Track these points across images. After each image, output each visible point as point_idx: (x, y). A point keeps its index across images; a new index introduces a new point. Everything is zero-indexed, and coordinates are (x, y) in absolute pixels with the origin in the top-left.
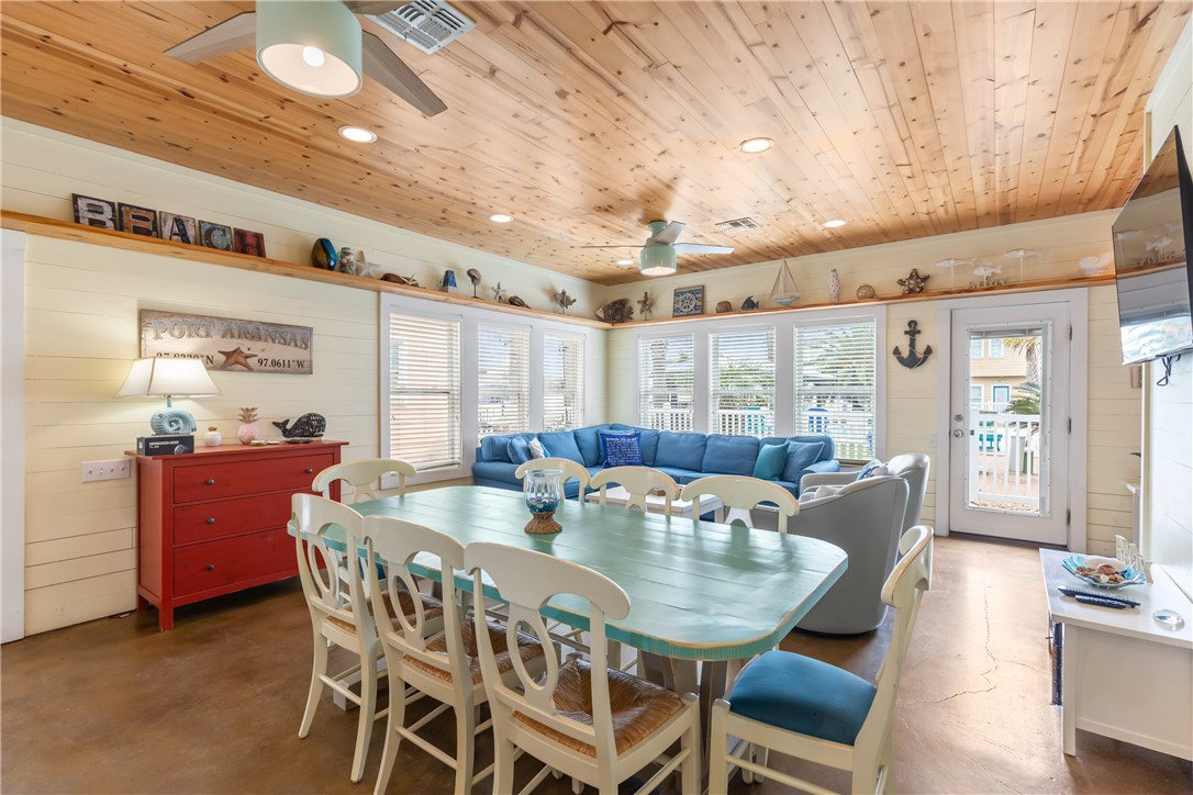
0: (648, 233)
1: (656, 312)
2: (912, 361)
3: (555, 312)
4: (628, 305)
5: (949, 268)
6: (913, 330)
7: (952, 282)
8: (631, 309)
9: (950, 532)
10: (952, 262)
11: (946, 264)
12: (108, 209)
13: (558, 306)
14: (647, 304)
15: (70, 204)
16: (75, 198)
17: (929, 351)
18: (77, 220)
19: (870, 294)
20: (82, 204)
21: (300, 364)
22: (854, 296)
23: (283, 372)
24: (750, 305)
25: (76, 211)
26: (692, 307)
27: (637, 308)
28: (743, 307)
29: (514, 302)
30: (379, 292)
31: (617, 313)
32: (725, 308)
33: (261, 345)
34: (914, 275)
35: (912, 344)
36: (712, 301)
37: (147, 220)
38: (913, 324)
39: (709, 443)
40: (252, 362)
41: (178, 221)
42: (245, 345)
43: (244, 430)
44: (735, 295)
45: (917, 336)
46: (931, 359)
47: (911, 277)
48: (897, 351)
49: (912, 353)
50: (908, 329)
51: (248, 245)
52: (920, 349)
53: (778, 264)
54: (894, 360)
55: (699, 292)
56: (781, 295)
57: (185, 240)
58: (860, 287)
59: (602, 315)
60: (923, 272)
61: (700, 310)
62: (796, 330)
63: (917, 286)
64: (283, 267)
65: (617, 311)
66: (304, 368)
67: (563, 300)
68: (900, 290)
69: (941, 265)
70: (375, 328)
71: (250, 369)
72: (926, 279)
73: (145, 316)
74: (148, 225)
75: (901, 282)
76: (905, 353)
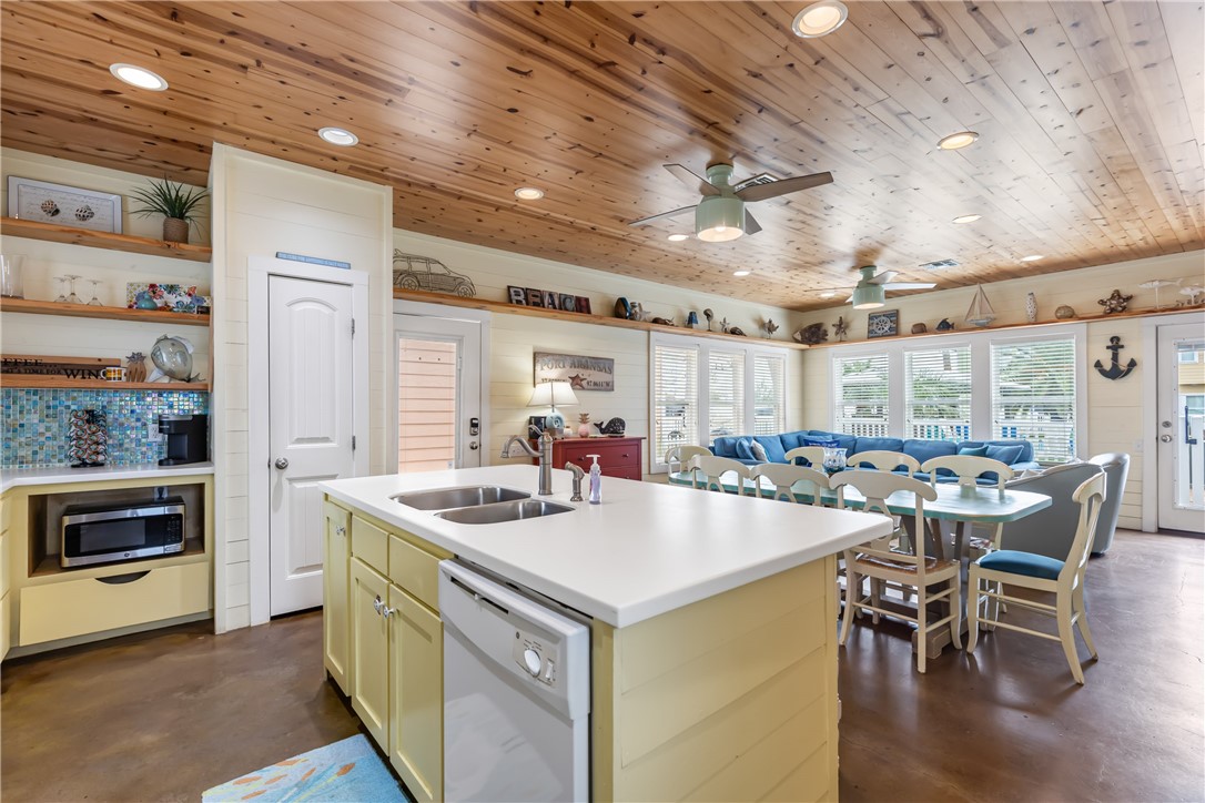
0: (859, 276)
1: (850, 334)
2: (1115, 373)
3: (762, 337)
4: (823, 328)
5: (1154, 289)
6: (1116, 345)
7: (1157, 300)
8: (826, 331)
9: (1159, 528)
10: (1156, 283)
11: (1150, 285)
12: (522, 292)
13: (766, 333)
14: (842, 327)
15: (506, 292)
16: (509, 287)
17: (1133, 364)
18: (511, 301)
19: (1069, 315)
20: (512, 290)
21: (608, 384)
22: (1052, 316)
23: (600, 390)
24: (945, 326)
25: (510, 295)
26: (886, 329)
27: (832, 331)
28: (938, 328)
29: (735, 332)
30: (649, 331)
31: (813, 336)
32: (920, 329)
33: (589, 372)
34: (1116, 295)
35: (1115, 358)
36: (907, 323)
37: (537, 296)
38: (1115, 339)
39: (905, 446)
40: (584, 383)
41: (551, 295)
42: (582, 373)
43: (583, 428)
44: (930, 316)
45: (1120, 351)
46: (1135, 372)
47: (1113, 297)
48: (1098, 365)
49: (1115, 365)
50: (1110, 344)
51: (581, 306)
52: (1123, 362)
53: (974, 289)
54: (1096, 373)
55: (894, 316)
56: (977, 317)
57: (555, 308)
58: (1059, 308)
59: (799, 338)
60: (1125, 292)
61: (895, 332)
62: (992, 347)
63: (1119, 305)
64: (599, 320)
65: (813, 334)
66: (609, 387)
67: (770, 328)
68: (1101, 309)
69: (1144, 286)
70: (646, 357)
71: (583, 388)
72: (1129, 298)
73: (537, 356)
74: (538, 300)
75: (1102, 302)
76: (1108, 366)
